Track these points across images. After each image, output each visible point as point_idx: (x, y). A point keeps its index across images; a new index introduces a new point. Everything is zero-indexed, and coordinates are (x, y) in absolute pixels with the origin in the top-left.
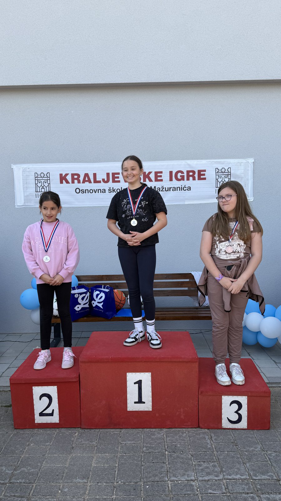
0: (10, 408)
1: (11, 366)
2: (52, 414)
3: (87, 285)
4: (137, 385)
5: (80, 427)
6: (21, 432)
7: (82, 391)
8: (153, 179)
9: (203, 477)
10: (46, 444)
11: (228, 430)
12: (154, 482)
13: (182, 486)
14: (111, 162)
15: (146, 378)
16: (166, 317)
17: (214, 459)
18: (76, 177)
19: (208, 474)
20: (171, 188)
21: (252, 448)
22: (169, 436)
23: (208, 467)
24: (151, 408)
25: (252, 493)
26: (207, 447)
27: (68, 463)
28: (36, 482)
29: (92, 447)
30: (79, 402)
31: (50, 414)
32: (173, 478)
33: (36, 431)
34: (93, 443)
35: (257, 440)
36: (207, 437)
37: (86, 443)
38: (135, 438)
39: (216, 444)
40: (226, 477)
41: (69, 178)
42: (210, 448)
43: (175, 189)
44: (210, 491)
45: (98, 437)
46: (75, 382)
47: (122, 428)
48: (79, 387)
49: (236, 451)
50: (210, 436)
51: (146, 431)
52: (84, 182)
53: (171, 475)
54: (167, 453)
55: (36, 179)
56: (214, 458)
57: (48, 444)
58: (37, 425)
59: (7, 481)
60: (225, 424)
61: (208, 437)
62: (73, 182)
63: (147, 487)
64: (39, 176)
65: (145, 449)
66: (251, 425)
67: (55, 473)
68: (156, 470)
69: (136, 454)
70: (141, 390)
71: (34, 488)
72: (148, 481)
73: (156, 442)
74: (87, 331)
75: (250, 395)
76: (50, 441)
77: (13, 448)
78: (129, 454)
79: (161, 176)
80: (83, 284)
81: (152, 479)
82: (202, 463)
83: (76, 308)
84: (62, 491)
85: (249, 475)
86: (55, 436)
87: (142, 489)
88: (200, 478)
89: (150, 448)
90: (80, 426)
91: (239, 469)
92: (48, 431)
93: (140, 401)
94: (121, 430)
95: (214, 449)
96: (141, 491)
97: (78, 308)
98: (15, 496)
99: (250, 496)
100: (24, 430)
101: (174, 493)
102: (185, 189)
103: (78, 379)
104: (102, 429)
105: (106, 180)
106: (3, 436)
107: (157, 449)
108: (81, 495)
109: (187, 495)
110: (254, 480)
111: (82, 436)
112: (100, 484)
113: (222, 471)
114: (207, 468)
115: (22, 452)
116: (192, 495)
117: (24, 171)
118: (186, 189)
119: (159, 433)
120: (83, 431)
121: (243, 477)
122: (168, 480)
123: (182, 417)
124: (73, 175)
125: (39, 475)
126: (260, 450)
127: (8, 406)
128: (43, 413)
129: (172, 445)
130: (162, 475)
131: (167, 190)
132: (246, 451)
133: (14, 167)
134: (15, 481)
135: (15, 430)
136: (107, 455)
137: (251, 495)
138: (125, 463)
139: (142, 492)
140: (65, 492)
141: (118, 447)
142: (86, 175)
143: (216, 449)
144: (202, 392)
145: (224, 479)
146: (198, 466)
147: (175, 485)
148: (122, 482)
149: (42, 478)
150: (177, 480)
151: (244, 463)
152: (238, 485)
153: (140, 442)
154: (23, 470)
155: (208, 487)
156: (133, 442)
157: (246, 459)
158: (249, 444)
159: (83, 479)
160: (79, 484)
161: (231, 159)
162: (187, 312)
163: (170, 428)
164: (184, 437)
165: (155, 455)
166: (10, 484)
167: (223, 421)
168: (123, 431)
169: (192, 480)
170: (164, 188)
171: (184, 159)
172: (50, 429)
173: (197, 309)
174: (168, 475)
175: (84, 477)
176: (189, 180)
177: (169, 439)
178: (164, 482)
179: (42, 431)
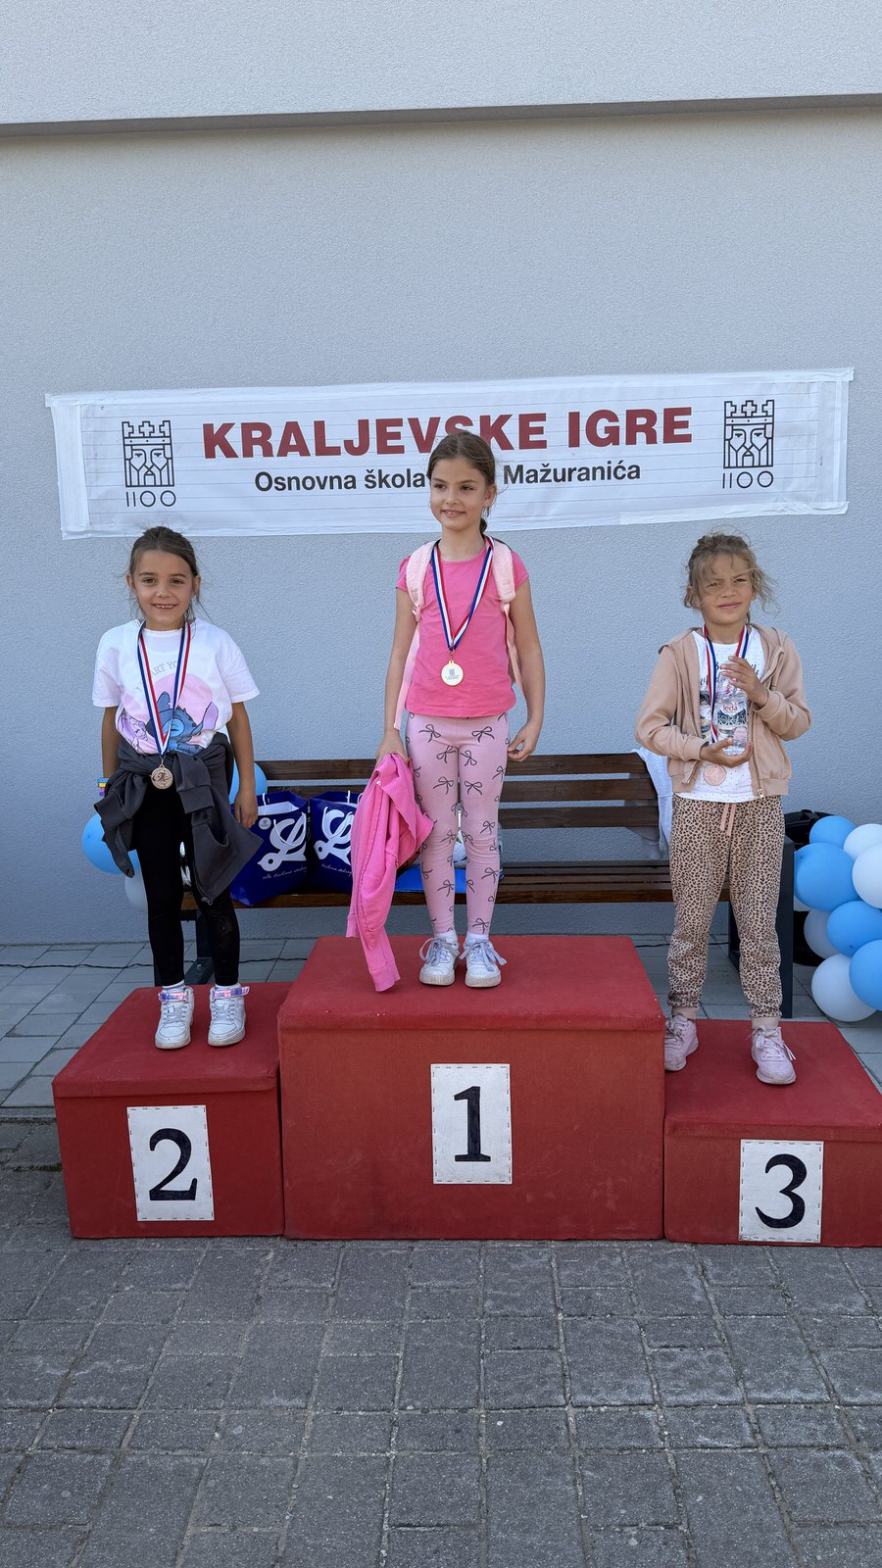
0: (57, 1175)
1: (60, 1045)
2: (190, 1195)
3: (300, 793)
4: (465, 1102)
5: (282, 1236)
6: (94, 1247)
7: (287, 1122)
8: (514, 439)
9: (678, 1394)
10: (174, 1286)
11: (759, 1248)
12: (519, 1408)
13: (611, 1421)
14: (374, 381)
15: (494, 1080)
16: (553, 892)
17: (713, 1338)
18: (257, 434)
19: (697, 1384)
20: (575, 469)
21: (837, 1306)
22: (566, 1265)
23: (696, 1363)
24: (511, 1178)
25: (838, 1448)
26: (690, 1299)
27: (243, 1346)
28: (140, 1405)
29: (320, 1297)
30: (278, 1154)
31: (186, 1194)
32: (581, 1398)
33: (139, 1244)
34: (323, 1285)
35: (852, 1279)
36: (690, 1269)
37: (302, 1284)
38: (458, 1270)
39: (721, 1291)
40: (754, 1395)
41: (234, 438)
42: (699, 1302)
43: (586, 474)
44: (702, 1439)
45: (340, 1266)
46: (266, 1093)
47: (416, 1237)
48: (276, 1107)
49: (786, 1314)
50: (699, 1267)
51: (494, 1248)
52: (283, 452)
53: (577, 1387)
54: (560, 1317)
55: (127, 441)
56: (715, 1335)
57: (179, 1285)
58: (143, 1226)
59: (48, 1402)
60: (749, 1227)
62: (248, 453)
63: (500, 1423)
64: (136, 434)
65: (489, 1303)
66: (834, 1233)
67: (203, 1377)
68: (525, 1370)
69: (462, 1320)
70: (476, 1119)
71: (134, 1423)
72: (502, 1404)
73: (524, 1283)
74: (301, 938)
75: (832, 1138)
76: (185, 1278)
77: (69, 1298)
78: (438, 1321)
79: (540, 430)
80: (287, 787)
81: (515, 1398)
82: (674, 1350)
83: (264, 863)
84: (223, 1436)
85: (830, 1389)
86: (203, 1263)
87: (484, 1431)
88: (671, 1399)
89: (506, 1302)
90: (281, 1232)
91: (794, 1370)
92: (181, 1247)
93: (474, 1154)
94: (414, 1244)
95: (715, 1307)
96: (480, 1435)
97: (269, 863)
98: (74, 1448)
99: (833, 1458)
100: (104, 1242)
101: (584, 1444)
102: (620, 473)
103: (273, 1084)
104: (351, 1241)
105: (356, 444)
106: (36, 1262)
107: (530, 1306)
108: (285, 1446)
109: (627, 1452)
110: (846, 1406)
111: (289, 1263)
112: (346, 1413)
113: (739, 1377)
114: (692, 1365)
115: (98, 1311)
116: (644, 1451)
117: (87, 416)
118: (624, 472)
119: (535, 1256)
120: (291, 1245)
121: (808, 1397)
122: (567, 1404)
123: (611, 1205)
124: (247, 428)
125: (151, 1383)
126: (862, 1310)
127: (52, 1169)
128: (162, 1188)
129: (577, 1294)
130: (547, 1387)
131: (559, 477)
132: (818, 1315)
134: (75, 1401)
135: (75, 1243)
136: (369, 1321)
137: (838, 1453)
138: (428, 1349)
139: (482, 1440)
140: (234, 1437)
141: (404, 1297)
142: (292, 428)
143: (718, 1305)
144: (674, 1128)
145: (749, 1403)
146: (663, 1360)
148: (416, 1409)
149: (159, 1391)
150: (597, 1403)
151: (812, 1352)
152: (793, 1421)
153: (474, 1281)
154: (102, 1367)
155: (696, 1427)
156: (450, 1283)
157: (819, 1339)
158: (828, 1291)
159: (290, 1399)
160: (278, 1414)
161: (774, 369)
162: (624, 878)
163: (570, 1240)
164: (616, 1269)
165: (521, 1324)
166: (60, 1411)
167: (742, 1219)
168: (419, 1247)
169: (644, 1405)
170: (552, 472)
171: (618, 373)
172: (186, 1240)
173: (655, 867)
174: (564, 1388)
175: (294, 1392)
176: (635, 443)
177: (568, 1272)
178: (553, 1409)
179: (161, 1245)
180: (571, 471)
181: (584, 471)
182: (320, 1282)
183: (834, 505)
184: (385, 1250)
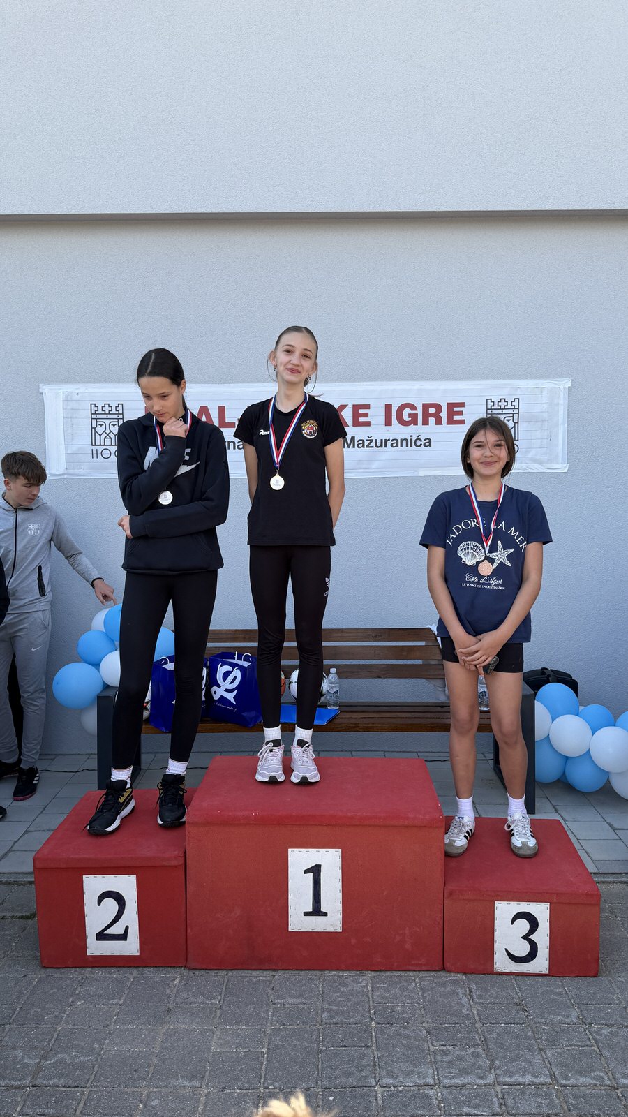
0: (30, 922)
1: (32, 828)
2: (123, 937)
4: (311, 875)
5: (185, 967)
6: (56, 974)
7: (191, 888)
8: (349, 420)
9: (450, 1079)
10: (111, 1002)
11: (508, 977)
12: (345, 1088)
13: (406, 1097)
14: (258, 382)
15: (330, 860)
17: (476, 1040)
19: (464, 1072)
20: (389, 440)
21: (559, 1018)
23: (464, 1057)
24: (341, 925)
26: (461, 1012)
27: (158, 1043)
28: (88, 1085)
29: (211, 1010)
30: (184, 909)
31: (121, 936)
32: (386, 1081)
33: (87, 972)
34: (213, 1001)
35: (569, 999)
36: (461, 991)
37: (198, 1000)
38: (305, 991)
39: (481, 1007)
40: (502, 1079)
42: (467, 1015)
43: (396, 443)
44: (466, 1109)
45: (224, 989)
46: (175, 867)
47: (277, 967)
48: (183, 877)
49: (524, 1023)
50: (467, 990)
51: (329, 976)
53: (384, 1073)
54: (373, 1024)
55: (94, 416)
56: (477, 1037)
57: (115, 1001)
58: (91, 959)
59: (27, 1082)
60: (501, 963)
61: (463, 991)
63: (331, 1098)
64: (100, 411)
65: (325, 1015)
66: (559, 967)
67: (131, 1065)
68: (349, 1062)
69: (307, 1026)
70: (318, 886)
71: (85, 1097)
72: (333, 1085)
73: (349, 1000)
75: (555, 900)
76: (118, 996)
77: (39, 1010)
78: (291, 1027)
79: (366, 415)
81: (341, 1081)
82: (449, 1048)
84: (145, 1106)
85: (552, 1075)
86: (131, 985)
88: (446, 1082)
89: (337, 1014)
90: (184, 964)
91: (529, 1062)
92: (116, 974)
93: (317, 911)
94: (275, 973)
96: (318, 1106)
98: (44, 1114)
100: (63, 970)
101: (388, 1113)
102: (418, 443)
103: (181, 861)
104: (232, 970)
106: (16, 984)
107: (353, 1016)
108: (186, 1114)
110: (562, 1086)
111: (190, 986)
112: (228, 1091)
113: (492, 1066)
114: (461, 1058)
115: (58, 1019)
117: (67, 399)
118: (421, 443)
119: (357, 982)
120: (191, 974)
121: (537, 1081)
122: (377, 1085)
123: (408, 946)
125: (96, 1069)
126: (575, 1020)
127: (27, 918)
128: (105, 933)
129: (385, 1009)
130: (364, 1074)
131: (379, 444)
132: (546, 1024)
133: (45, 390)
134: (44, 1082)
135: (43, 970)
136: (244, 1027)
138: (283, 1046)
140: (153, 1107)
141: (268, 1010)
142: (204, 410)
143: (480, 1017)
145: (498, 1084)
146: (441, 1055)
147: (392, 1096)
148: (275, 1088)
149: (102, 1075)
150: (397, 1084)
151: (541, 1049)
152: (527, 1097)
153: (315, 999)
154: (62, 1058)
155: (462, 1101)
156: (299, 1000)
157: (546, 1040)
158: (553, 1007)
159: (191, 1080)
160: (182, 1091)
161: (519, 379)
162: (421, 715)
163: (380, 971)
164: (412, 992)
165: (347, 1029)
166: (35, 1088)
167: (496, 957)
168: (279, 975)
169: (428, 1085)
170: (374, 441)
171: (417, 379)
172: (119, 969)
173: (442, 707)
174: (375, 1074)
175: (193, 1076)
176: (428, 425)
177: (379, 993)
178: (367, 1088)
179: (102, 973)
180: (386, 441)
181: (395, 441)
182: (211, 1000)
183: (559, 466)
184: (256, 977)
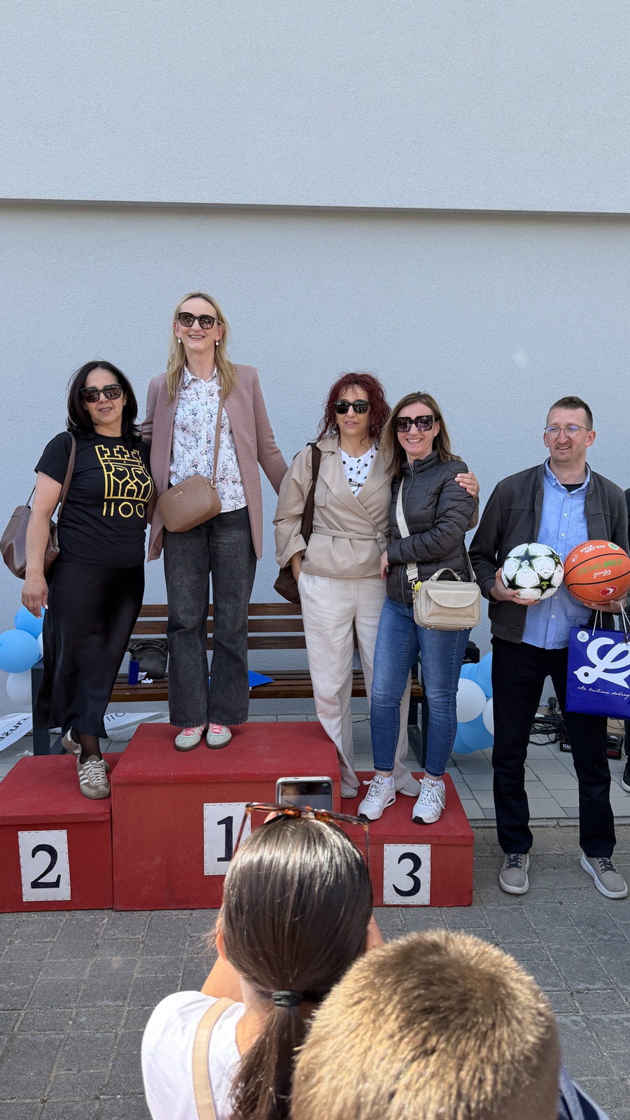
2: (56, 885)
4: (224, 826)
5: (112, 909)
7: (116, 840)
11: (395, 909)
15: (241, 812)
27: (87, 973)
28: (25, 1008)
29: (134, 944)
30: (110, 859)
31: (53, 884)
33: (24, 916)
34: (137, 936)
37: (124, 936)
45: (147, 926)
46: (102, 822)
47: (193, 908)
48: (110, 830)
57: (48, 940)
58: (26, 905)
60: (390, 896)
66: (437, 899)
70: (230, 836)
71: (21, 1018)
75: (436, 843)
76: (52, 935)
84: (74, 1023)
86: (63, 926)
90: (111, 905)
92: (50, 916)
94: (193, 912)
103: (108, 817)
104: (154, 910)
108: (110, 1027)
111: (117, 924)
120: (118, 914)
125: (31, 995)
128: (39, 881)
136: (163, 957)
138: (198, 970)
140: (81, 1023)
141: (184, 941)
149: (37, 1000)
159: (115, 1001)
160: (107, 1010)
167: (385, 891)
168: (196, 913)
172: (53, 912)
175: (117, 997)
179: (37, 916)
